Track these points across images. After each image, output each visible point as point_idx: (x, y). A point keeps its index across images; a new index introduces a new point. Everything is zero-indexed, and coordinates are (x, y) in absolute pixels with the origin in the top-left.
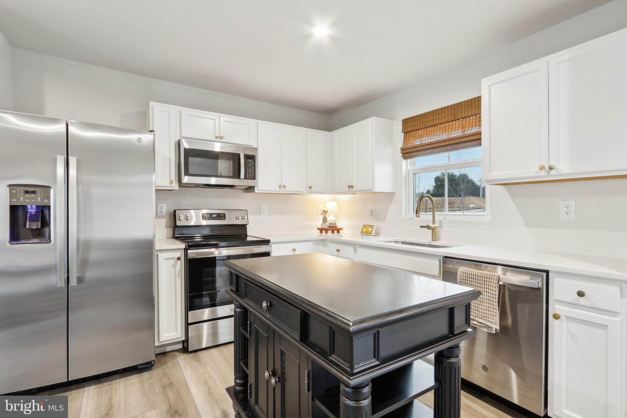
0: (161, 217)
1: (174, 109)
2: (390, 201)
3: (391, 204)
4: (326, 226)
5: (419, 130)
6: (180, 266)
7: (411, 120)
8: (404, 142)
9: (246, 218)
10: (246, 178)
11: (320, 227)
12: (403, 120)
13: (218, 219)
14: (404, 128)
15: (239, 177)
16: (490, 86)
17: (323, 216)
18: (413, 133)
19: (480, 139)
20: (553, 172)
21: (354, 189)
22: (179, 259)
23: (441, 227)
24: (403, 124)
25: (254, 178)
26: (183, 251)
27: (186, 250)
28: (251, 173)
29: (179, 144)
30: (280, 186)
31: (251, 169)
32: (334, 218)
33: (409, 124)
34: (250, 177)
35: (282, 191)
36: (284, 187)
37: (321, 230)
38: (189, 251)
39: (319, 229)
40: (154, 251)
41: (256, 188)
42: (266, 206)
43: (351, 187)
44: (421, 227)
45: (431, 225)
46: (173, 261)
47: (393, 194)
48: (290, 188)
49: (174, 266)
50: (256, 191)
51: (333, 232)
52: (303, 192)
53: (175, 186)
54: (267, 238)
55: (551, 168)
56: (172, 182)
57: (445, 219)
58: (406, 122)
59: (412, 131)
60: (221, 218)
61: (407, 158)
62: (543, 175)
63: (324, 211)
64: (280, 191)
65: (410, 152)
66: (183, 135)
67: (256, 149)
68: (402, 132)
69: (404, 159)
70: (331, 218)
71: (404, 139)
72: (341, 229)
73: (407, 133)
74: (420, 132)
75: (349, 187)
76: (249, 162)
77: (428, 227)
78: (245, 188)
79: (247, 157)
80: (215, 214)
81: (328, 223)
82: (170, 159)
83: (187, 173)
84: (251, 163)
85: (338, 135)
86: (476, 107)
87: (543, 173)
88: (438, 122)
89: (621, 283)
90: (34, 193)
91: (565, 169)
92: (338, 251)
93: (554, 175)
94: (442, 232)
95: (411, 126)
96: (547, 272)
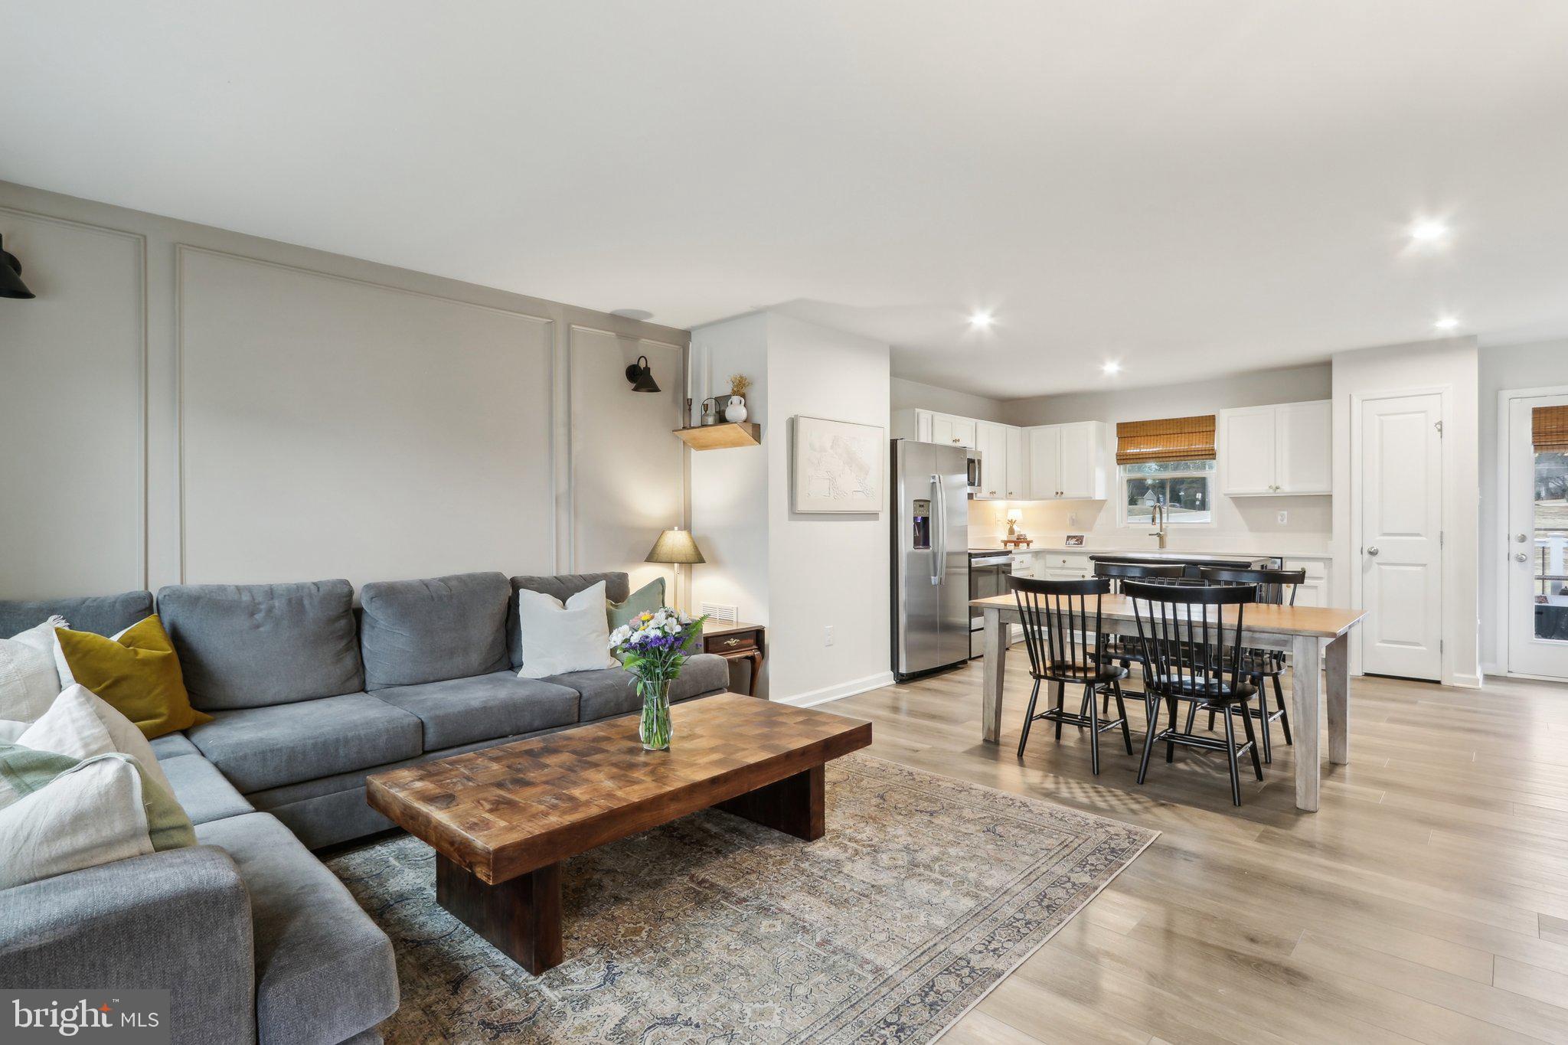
2: (1100, 509)
4: (1013, 538)
5: (1138, 436)
7: (1128, 425)
8: (1118, 448)
11: (1007, 539)
12: (1118, 424)
14: (1119, 432)
16: (1228, 417)
17: (1009, 526)
18: (1130, 439)
19: (1215, 455)
20: (1278, 490)
21: (1062, 496)
23: (1166, 535)
24: (1117, 428)
25: (981, 485)
28: (980, 479)
30: (991, 493)
33: (1126, 430)
36: (995, 493)
37: (1006, 543)
39: (1002, 541)
44: (1149, 535)
45: (1159, 533)
50: (974, 498)
55: (1277, 488)
58: (1122, 426)
59: (1128, 437)
61: (1121, 464)
62: (1271, 493)
63: (1010, 522)
65: (1124, 460)
67: (981, 453)
68: (1116, 437)
69: (1118, 465)
70: (1018, 529)
71: (1119, 444)
72: (1031, 541)
73: (1122, 438)
74: (1139, 440)
75: (1057, 493)
81: (1016, 534)
85: (1037, 432)
86: (1206, 425)
87: (1271, 491)
88: (1161, 432)
89: (1328, 561)
90: (923, 506)
91: (1287, 488)
92: (1064, 562)
93: (1279, 493)
94: (1168, 540)
95: (1128, 432)
96: (1281, 558)
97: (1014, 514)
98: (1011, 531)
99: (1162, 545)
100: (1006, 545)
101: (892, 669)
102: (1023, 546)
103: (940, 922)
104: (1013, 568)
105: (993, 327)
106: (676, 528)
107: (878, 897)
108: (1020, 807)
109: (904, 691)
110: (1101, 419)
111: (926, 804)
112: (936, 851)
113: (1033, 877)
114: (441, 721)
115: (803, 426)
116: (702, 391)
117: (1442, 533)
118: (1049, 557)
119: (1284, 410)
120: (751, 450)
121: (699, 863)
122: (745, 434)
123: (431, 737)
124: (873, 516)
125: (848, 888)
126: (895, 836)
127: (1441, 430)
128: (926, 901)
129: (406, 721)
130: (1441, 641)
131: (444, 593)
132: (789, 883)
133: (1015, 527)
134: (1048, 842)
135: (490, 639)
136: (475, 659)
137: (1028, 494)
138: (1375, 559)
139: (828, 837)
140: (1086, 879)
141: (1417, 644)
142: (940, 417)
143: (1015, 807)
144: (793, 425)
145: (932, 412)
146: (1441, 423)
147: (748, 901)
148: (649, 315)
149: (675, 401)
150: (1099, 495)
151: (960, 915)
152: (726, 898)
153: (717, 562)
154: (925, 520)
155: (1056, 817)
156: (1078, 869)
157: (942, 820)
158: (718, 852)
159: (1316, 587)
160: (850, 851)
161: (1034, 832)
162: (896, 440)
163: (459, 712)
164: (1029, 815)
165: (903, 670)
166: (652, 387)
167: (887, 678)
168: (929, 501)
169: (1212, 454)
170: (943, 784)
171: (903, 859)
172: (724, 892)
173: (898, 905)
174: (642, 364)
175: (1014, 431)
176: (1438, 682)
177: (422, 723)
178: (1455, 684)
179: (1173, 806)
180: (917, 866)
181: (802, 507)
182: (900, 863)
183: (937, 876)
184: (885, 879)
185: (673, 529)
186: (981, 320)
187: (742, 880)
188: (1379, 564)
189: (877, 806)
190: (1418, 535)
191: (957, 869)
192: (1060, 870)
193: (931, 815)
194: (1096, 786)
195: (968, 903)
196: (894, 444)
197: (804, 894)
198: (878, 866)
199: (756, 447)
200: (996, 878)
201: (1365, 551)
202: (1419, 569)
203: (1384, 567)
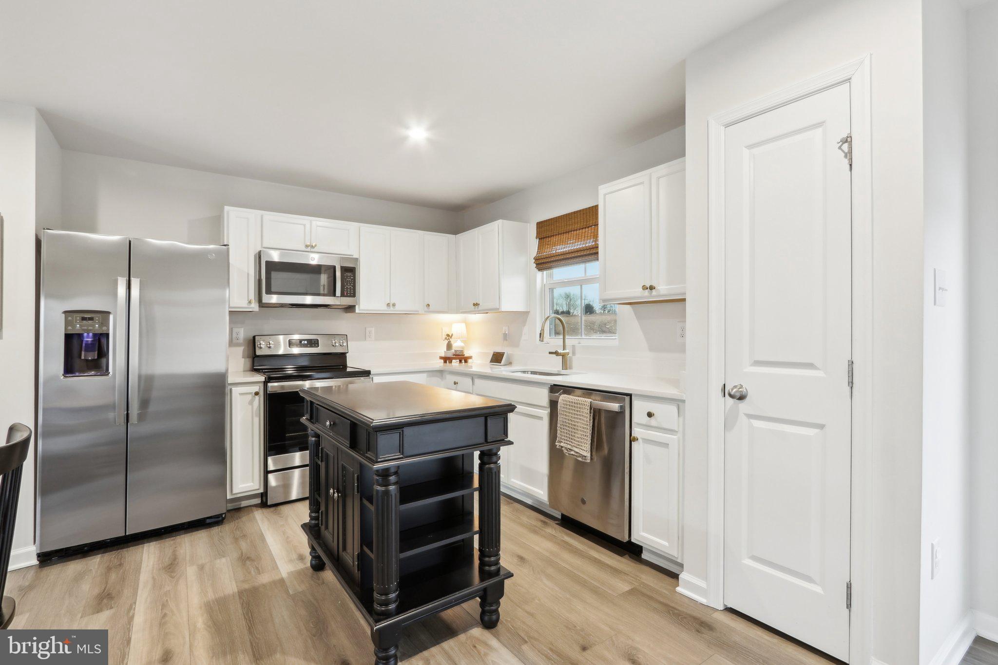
0: (238, 345)
1: (253, 215)
2: (524, 323)
3: (525, 326)
4: (450, 354)
5: (553, 236)
6: (258, 403)
7: (545, 223)
8: (538, 250)
9: (345, 344)
10: (342, 295)
11: (443, 355)
12: (538, 223)
13: (309, 346)
14: (538, 233)
15: (334, 295)
16: (605, 195)
17: (446, 342)
18: (547, 239)
19: (597, 253)
20: (654, 292)
21: (480, 308)
22: (257, 394)
24: (537, 228)
25: (353, 294)
26: (262, 385)
27: (265, 383)
28: (350, 289)
29: (259, 256)
30: (388, 305)
31: (350, 284)
32: (462, 344)
33: (543, 229)
34: (349, 294)
35: (391, 310)
36: (394, 305)
37: (445, 359)
38: (270, 385)
39: (441, 358)
40: (227, 385)
41: (357, 307)
42: (373, 330)
43: (476, 305)
44: (550, 353)
45: (561, 351)
46: (250, 397)
47: (526, 313)
48: (400, 308)
49: (251, 403)
50: (357, 311)
51: (460, 361)
52: (418, 311)
53: (255, 307)
54: (367, 369)
55: (652, 289)
56: (250, 302)
57: (579, 343)
58: (541, 225)
59: (546, 237)
60: (313, 345)
61: (541, 270)
62: (646, 295)
63: (448, 335)
64: (389, 311)
65: (543, 263)
66: (265, 245)
67: (356, 260)
68: (537, 238)
69: (539, 270)
70: (457, 345)
71: (538, 246)
72: (470, 358)
73: (541, 238)
74: (554, 239)
75: (474, 305)
76: (347, 276)
77: (556, 353)
78: (344, 307)
79: (345, 270)
80: (304, 340)
81: (453, 351)
82: (248, 274)
83: (269, 291)
84: (350, 276)
89: (678, 402)
90: (91, 319)
93: (654, 296)
95: (545, 231)
96: (630, 395)
97: (458, 329)
98: (449, 346)
99: (566, 365)
100: (445, 362)
117: (851, 363)
127: (849, 155)
130: (849, 587)
133: (454, 343)
138: (743, 406)
141: (809, 579)
142: (276, 217)
145: (260, 212)
146: (848, 140)
154: (104, 337)
159: (666, 445)
168: (109, 313)
188: (750, 416)
190: (810, 366)
201: (728, 392)
202: (812, 432)
203: (757, 423)
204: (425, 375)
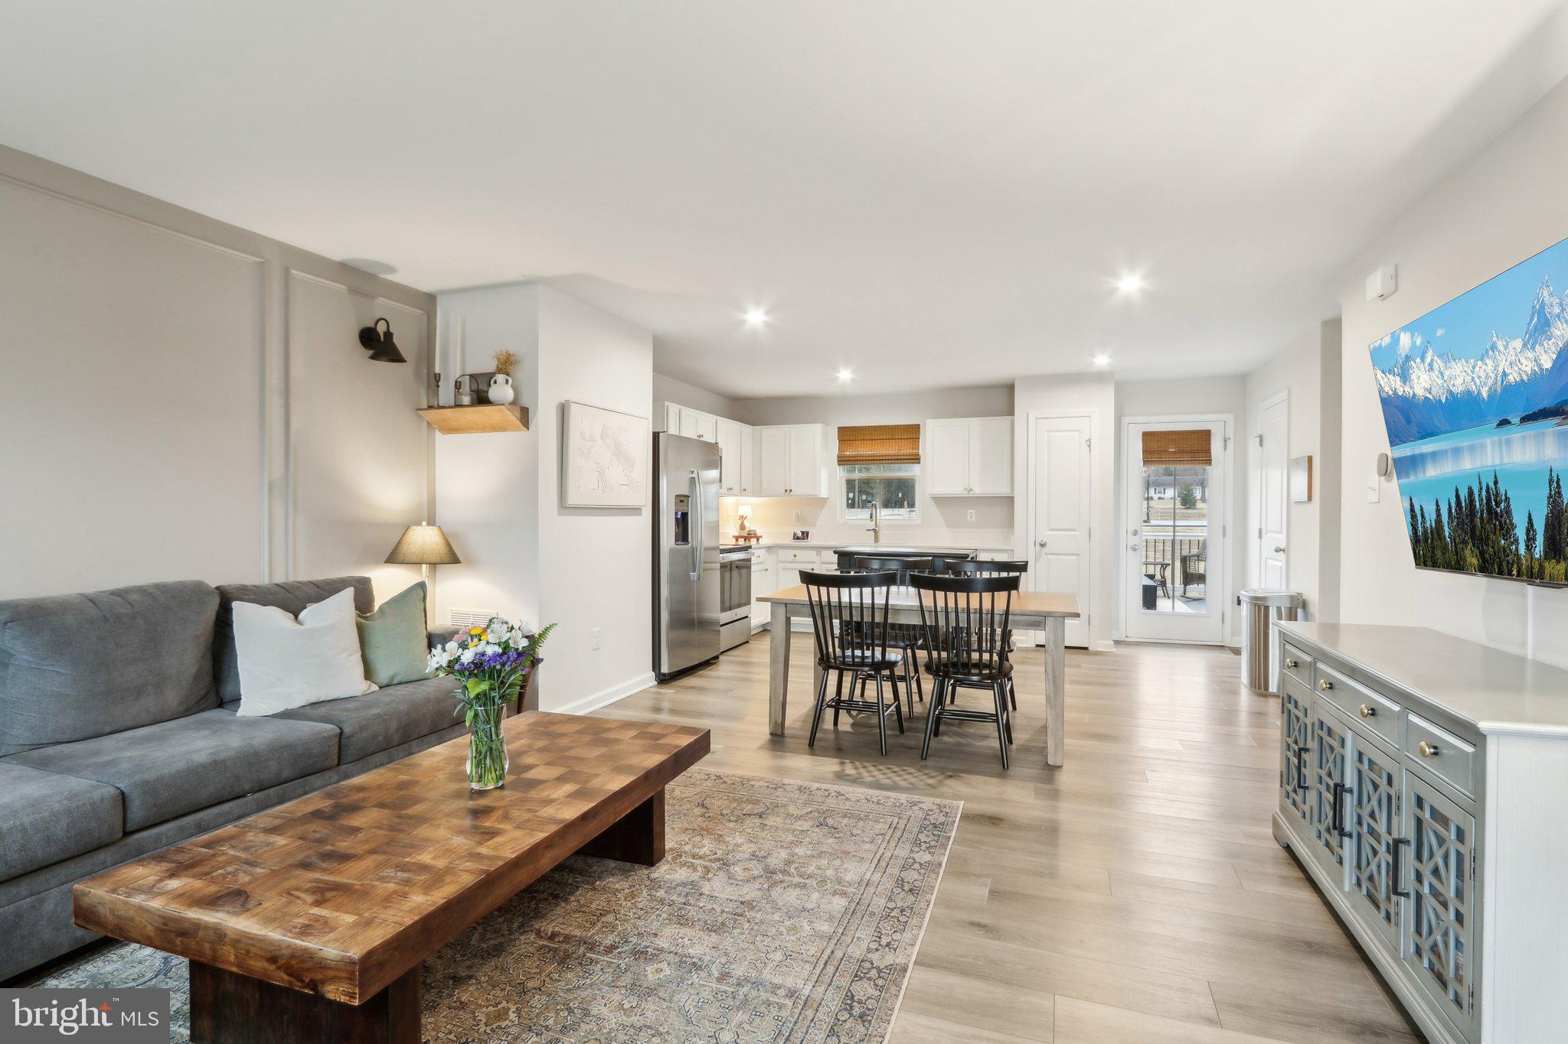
4: (744, 533)
5: (856, 440)
7: (848, 429)
8: (839, 450)
12: (838, 428)
14: (839, 435)
17: (740, 522)
18: (849, 442)
21: (792, 493)
23: (880, 530)
24: (838, 432)
33: (845, 433)
37: (737, 538)
39: (733, 537)
43: (788, 490)
45: (874, 528)
55: (970, 490)
58: (843, 430)
59: (848, 440)
61: (842, 465)
62: (965, 494)
65: (843, 461)
68: (838, 440)
70: (749, 525)
71: (840, 446)
72: (761, 537)
73: (842, 440)
74: (856, 443)
81: (747, 530)
85: (768, 432)
86: (912, 432)
87: (966, 492)
88: (876, 438)
89: (1011, 552)
90: (683, 501)
91: (978, 491)
92: (795, 556)
93: (972, 494)
94: (881, 534)
95: (847, 435)
97: (745, 511)
98: (742, 527)
99: (876, 540)
100: (737, 540)
101: (654, 670)
102: (753, 541)
103: (825, 927)
104: (752, 562)
105: (767, 324)
106: (424, 523)
107: (753, 914)
108: (837, 797)
109: (669, 692)
110: (825, 422)
111: (749, 807)
112: (784, 854)
113: (883, 864)
114: (150, 788)
115: (574, 412)
116: (453, 364)
117: (1090, 528)
118: (780, 551)
119: (976, 422)
120: (516, 438)
121: (538, 915)
122: (513, 418)
123: (137, 811)
124: (635, 511)
125: (718, 910)
126: (736, 845)
127: (1089, 446)
128: (800, 908)
129: (96, 795)
130: (1089, 616)
131: (123, 610)
132: (653, 917)
133: (746, 523)
134: (880, 827)
135: (194, 670)
136: (172, 698)
137: (759, 492)
138: (1045, 550)
139: (669, 857)
140: (927, 857)
142: (687, 412)
143: (832, 797)
144: (563, 411)
145: (680, 407)
146: (1089, 440)
147: (617, 947)
148: (392, 270)
149: (417, 375)
150: (824, 494)
151: (839, 916)
152: (591, 949)
153: (472, 563)
154: (685, 515)
155: (873, 802)
156: (916, 849)
157: (772, 821)
158: (556, 897)
160: (699, 869)
161: (861, 819)
162: (659, 433)
163: (178, 772)
164: (848, 803)
165: (665, 669)
166: (395, 357)
167: (648, 679)
168: (688, 496)
169: (916, 459)
170: (757, 784)
171: (757, 870)
172: (585, 943)
173: (776, 917)
174: (381, 328)
175: (747, 429)
176: (1086, 649)
177: (122, 793)
178: (1099, 650)
179: (960, 776)
180: (774, 873)
181: (573, 499)
182: (756, 873)
183: (797, 880)
184: (750, 892)
185: (421, 525)
186: (756, 317)
187: (599, 925)
188: (1047, 555)
189: (703, 816)
190: (1074, 530)
191: (811, 869)
192: (903, 852)
193: (761, 817)
194: (890, 766)
195: (839, 903)
196: (656, 437)
197: (675, 926)
198: (736, 880)
199: (522, 435)
200: (852, 872)
201: (1037, 544)
202: (1074, 557)
203: (1051, 557)
204: (764, 550)
